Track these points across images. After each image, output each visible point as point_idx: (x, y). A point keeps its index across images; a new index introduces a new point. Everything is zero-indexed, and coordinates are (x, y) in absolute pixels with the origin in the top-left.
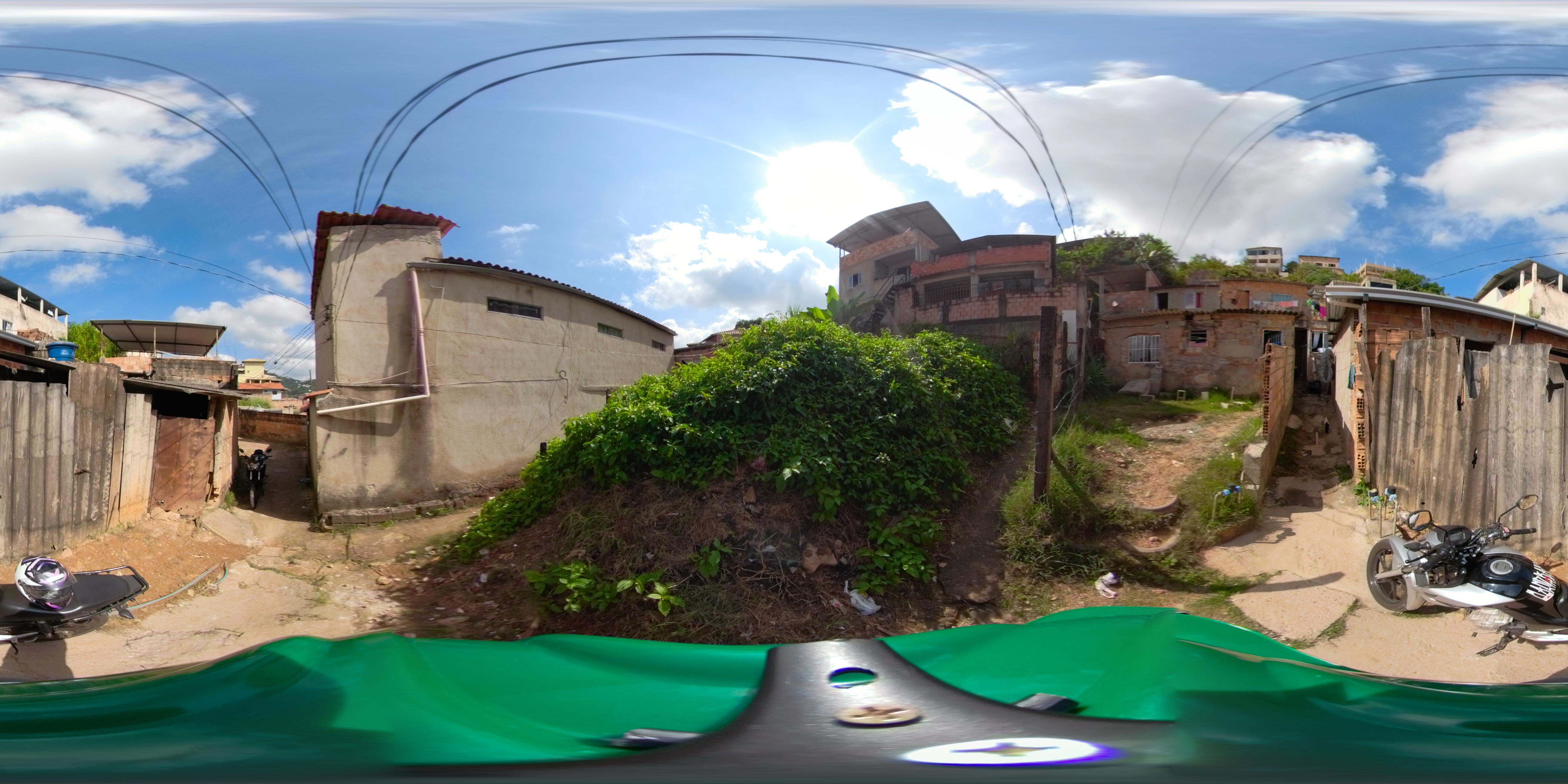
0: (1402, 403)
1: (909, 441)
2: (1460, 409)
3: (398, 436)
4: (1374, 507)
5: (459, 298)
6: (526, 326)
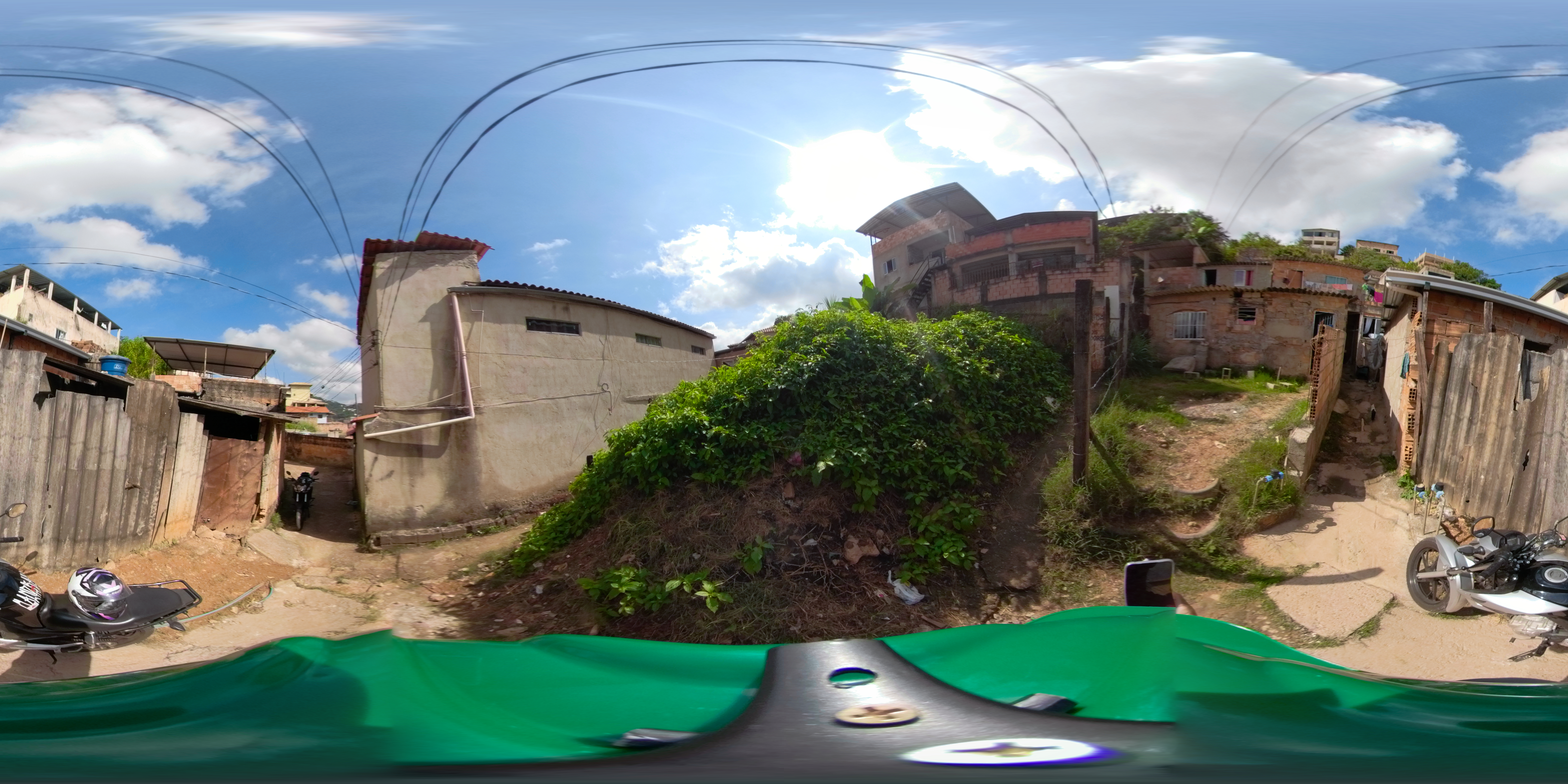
0: (1457, 397)
1: (947, 425)
2: (1515, 409)
3: (445, 458)
4: (1418, 501)
5: (499, 319)
6: (565, 343)
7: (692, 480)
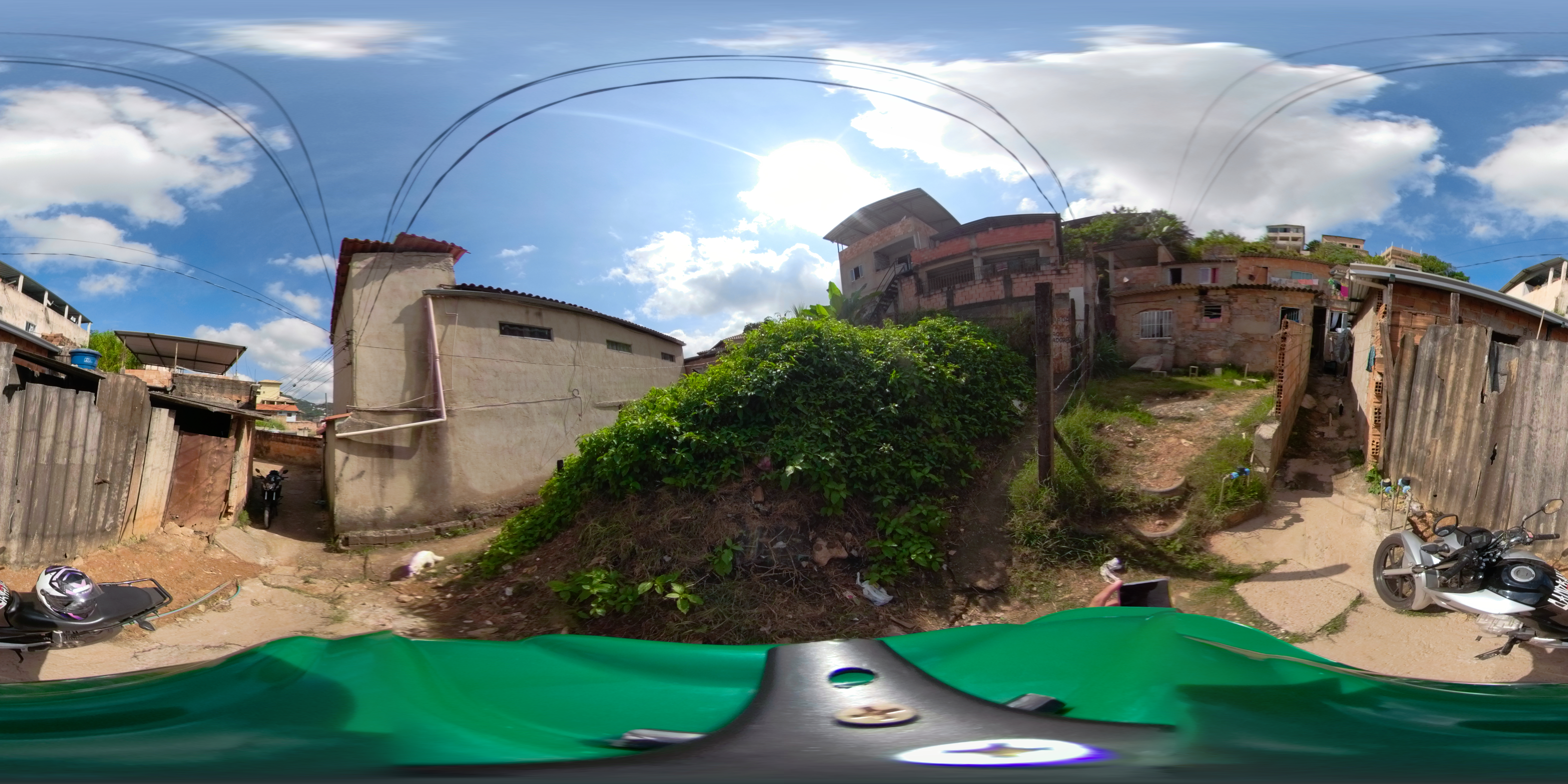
0: (1423, 391)
1: (914, 430)
2: (1482, 402)
3: (415, 459)
4: (1385, 496)
5: (472, 323)
6: (537, 348)
7: (663, 485)
